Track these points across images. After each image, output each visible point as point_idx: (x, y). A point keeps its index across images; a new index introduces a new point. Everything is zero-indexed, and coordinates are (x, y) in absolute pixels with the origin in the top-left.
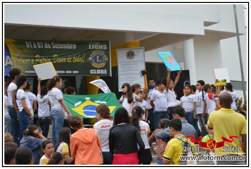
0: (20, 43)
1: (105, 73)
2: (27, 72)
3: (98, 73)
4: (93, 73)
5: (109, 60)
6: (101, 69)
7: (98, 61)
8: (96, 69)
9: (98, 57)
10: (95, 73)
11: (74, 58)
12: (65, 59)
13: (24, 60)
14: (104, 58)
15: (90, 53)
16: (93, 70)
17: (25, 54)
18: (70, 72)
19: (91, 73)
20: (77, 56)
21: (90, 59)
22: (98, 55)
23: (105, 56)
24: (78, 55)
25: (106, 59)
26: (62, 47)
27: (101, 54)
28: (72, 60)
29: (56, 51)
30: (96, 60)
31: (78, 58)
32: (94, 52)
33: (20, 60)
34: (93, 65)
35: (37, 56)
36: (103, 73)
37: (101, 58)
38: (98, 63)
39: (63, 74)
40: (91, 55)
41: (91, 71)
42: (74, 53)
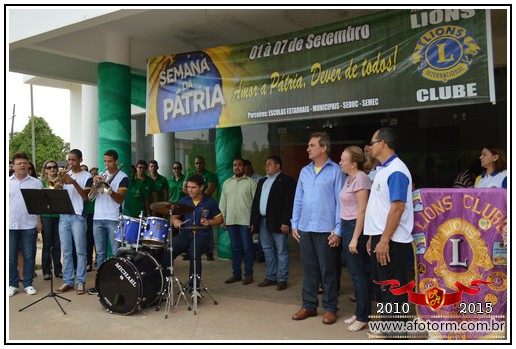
0: (242, 51)
1: (471, 94)
2: (252, 115)
3: (442, 97)
4: (426, 98)
5: (483, 51)
6: (452, 83)
7: (442, 59)
8: (437, 85)
9: (441, 48)
10: (433, 98)
11: (364, 63)
12: (339, 70)
13: (245, 91)
14: (465, 47)
15: (416, 41)
16: (426, 92)
17: (250, 75)
18: (354, 104)
19: (419, 99)
20: (372, 58)
21: (415, 57)
22: (442, 42)
23: (469, 39)
24: (376, 54)
25: (474, 48)
26: (329, 40)
27: (454, 37)
28: (359, 70)
29: (318, 54)
30: (437, 58)
31: (376, 63)
32: (428, 35)
33: (238, 92)
34: (424, 75)
35: (275, 75)
36: (463, 95)
37: (452, 48)
38: (442, 65)
39: (336, 111)
40: (419, 47)
41: (419, 93)
42: (366, 50)
